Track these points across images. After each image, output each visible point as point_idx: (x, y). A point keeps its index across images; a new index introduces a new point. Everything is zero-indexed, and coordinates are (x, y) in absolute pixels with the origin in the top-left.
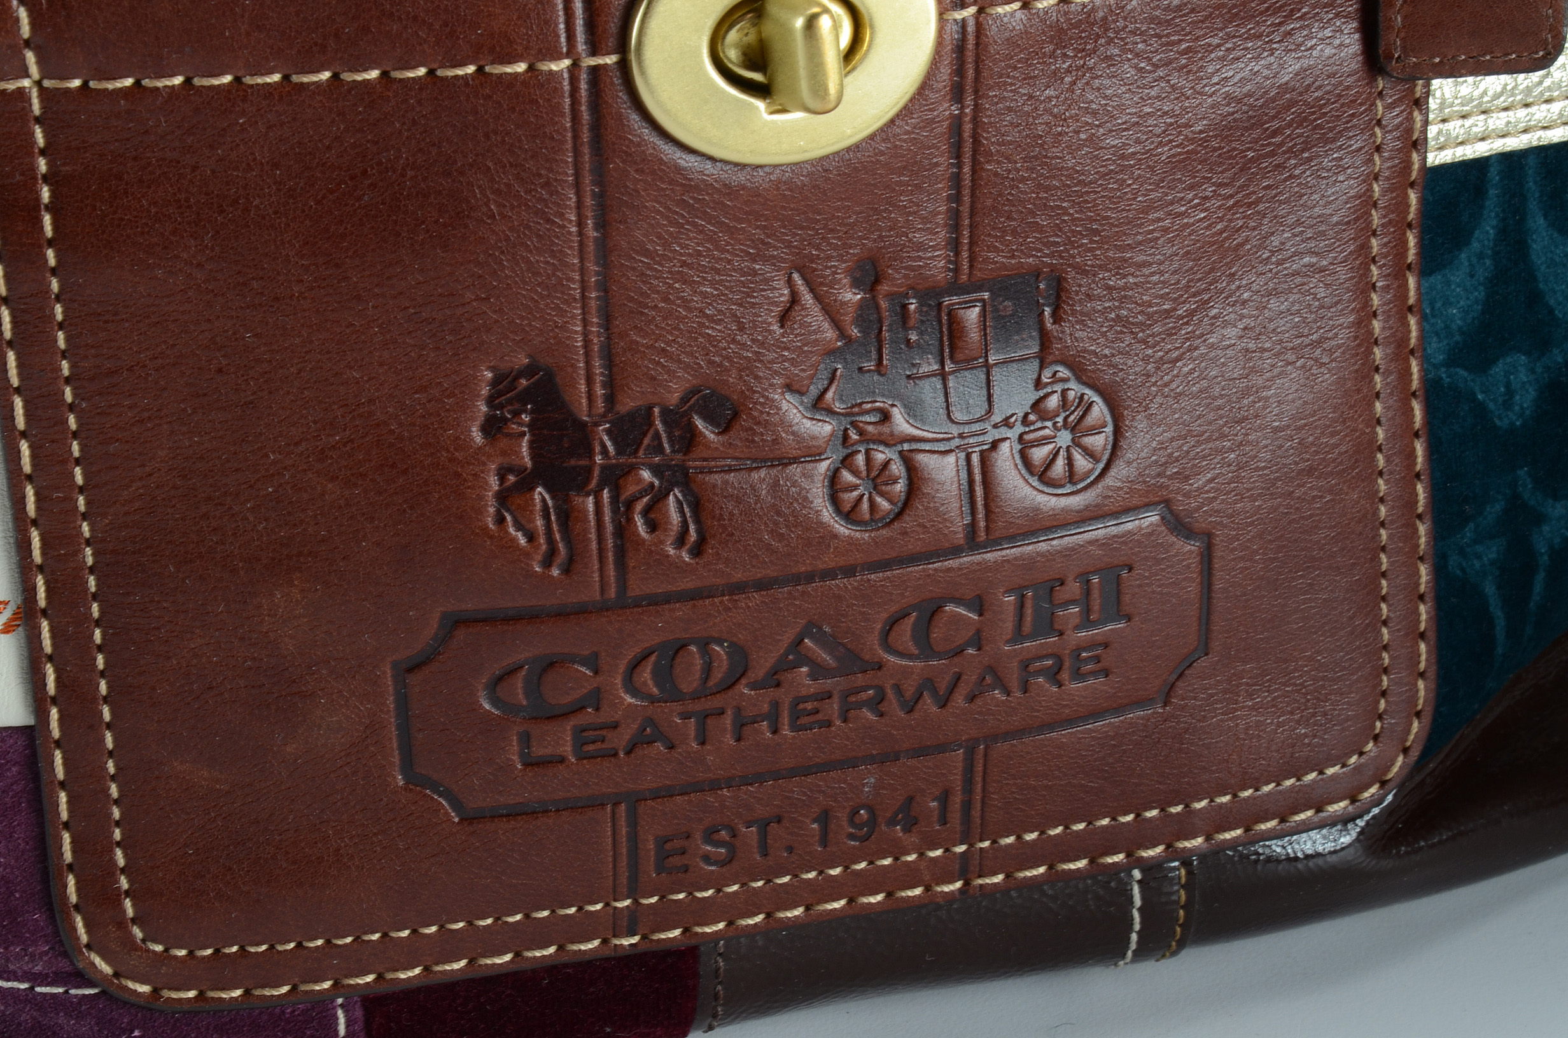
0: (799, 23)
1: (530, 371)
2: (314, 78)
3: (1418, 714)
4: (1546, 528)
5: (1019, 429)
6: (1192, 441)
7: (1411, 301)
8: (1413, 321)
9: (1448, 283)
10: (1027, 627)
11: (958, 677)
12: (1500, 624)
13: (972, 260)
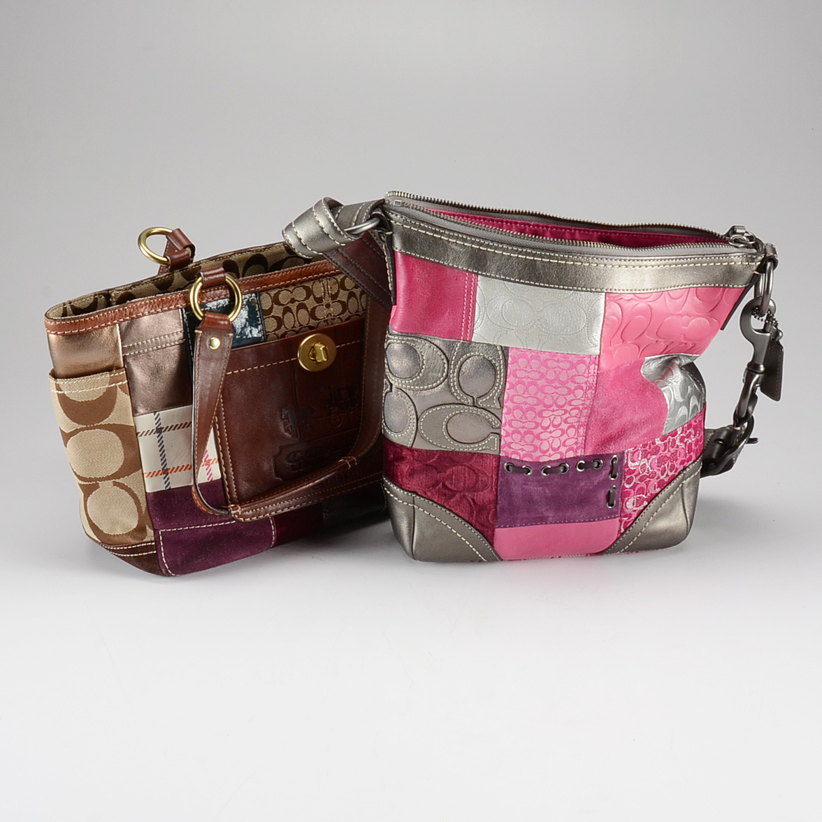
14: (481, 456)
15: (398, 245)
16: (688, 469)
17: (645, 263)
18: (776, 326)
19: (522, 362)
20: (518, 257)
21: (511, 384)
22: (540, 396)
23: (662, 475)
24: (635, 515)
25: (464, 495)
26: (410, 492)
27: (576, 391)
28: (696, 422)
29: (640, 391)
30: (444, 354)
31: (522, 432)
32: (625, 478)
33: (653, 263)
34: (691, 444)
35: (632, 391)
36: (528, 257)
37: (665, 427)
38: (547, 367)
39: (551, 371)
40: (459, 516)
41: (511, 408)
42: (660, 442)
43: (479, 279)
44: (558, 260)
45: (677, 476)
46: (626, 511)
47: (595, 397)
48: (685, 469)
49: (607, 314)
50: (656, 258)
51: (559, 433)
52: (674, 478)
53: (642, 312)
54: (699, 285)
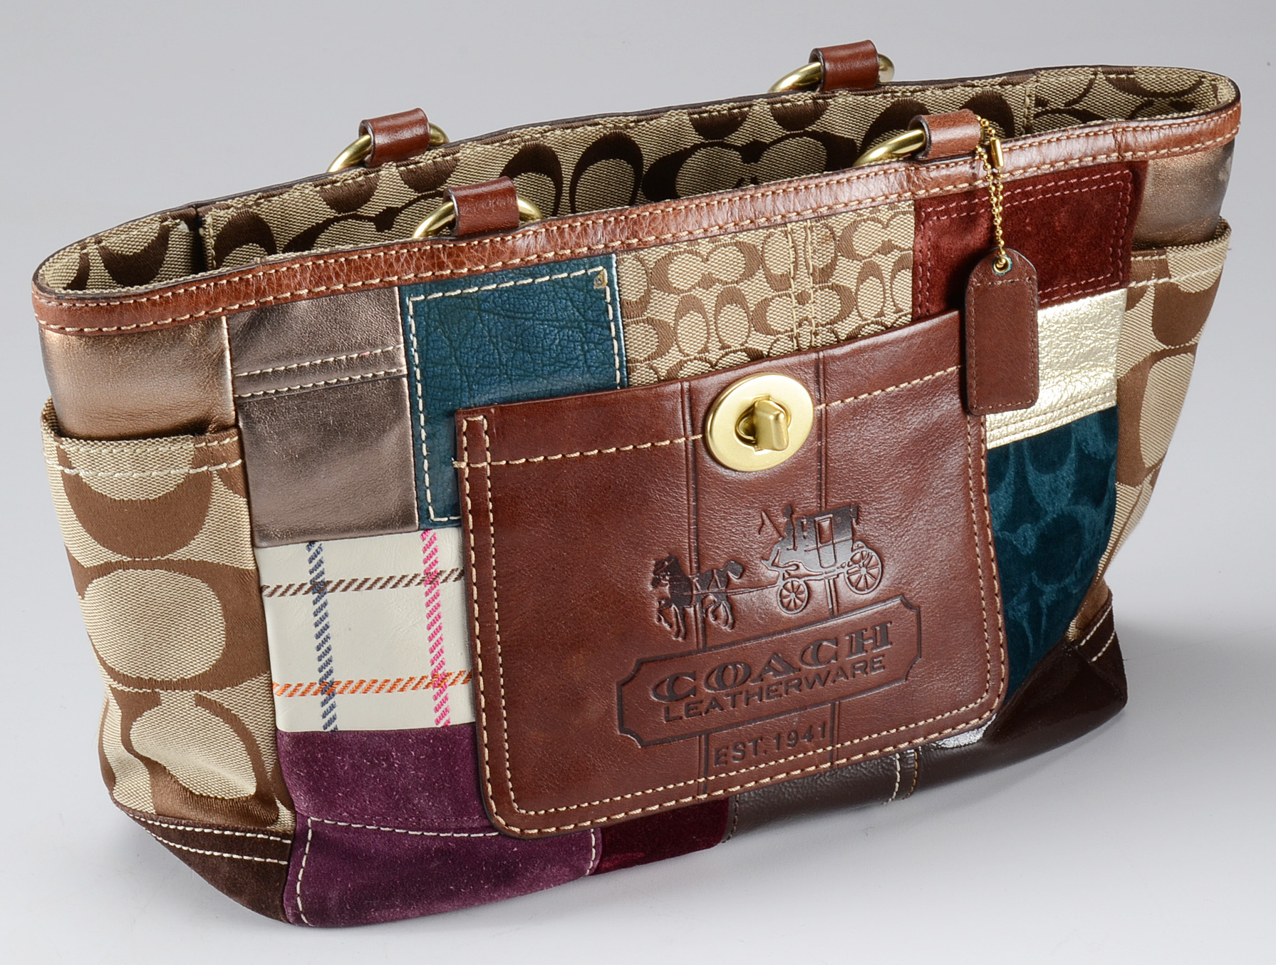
0: (772, 417)
1: (668, 559)
2: (592, 453)
3: (1003, 680)
4: (1044, 597)
5: (847, 568)
6: (910, 568)
7: (986, 505)
8: (987, 513)
9: (998, 496)
10: (853, 651)
11: (829, 672)
12: (1031, 639)
13: (826, 502)
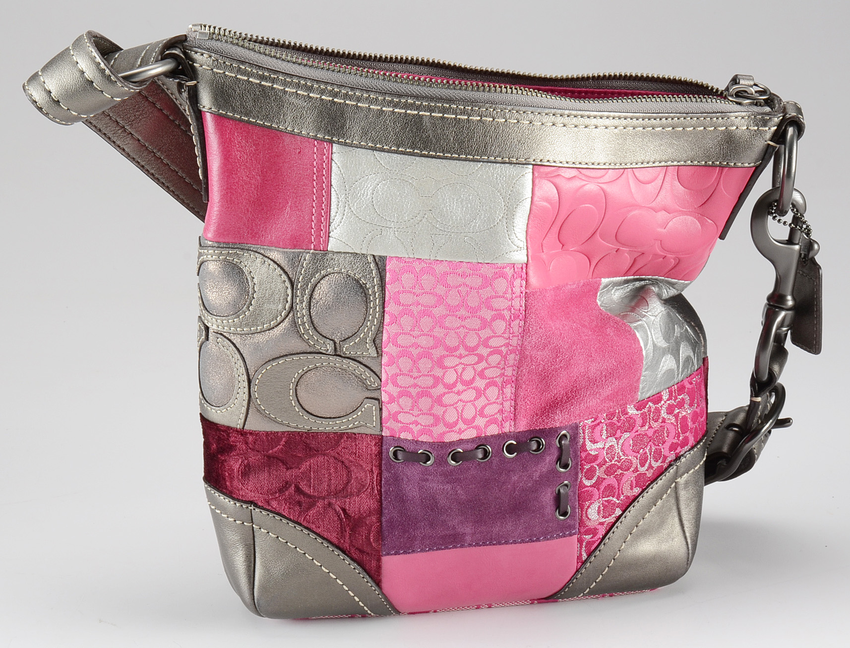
14: (352, 437)
15: (206, 101)
16: (683, 460)
17: (594, 121)
18: (808, 234)
19: (407, 279)
20: (393, 112)
21: (391, 315)
22: (439, 332)
23: (643, 465)
24: (602, 531)
25: (330, 504)
26: (246, 502)
27: (494, 324)
28: (691, 383)
29: (596, 326)
30: (286, 273)
31: (414, 394)
32: (582, 469)
33: (607, 122)
34: (684, 418)
35: (584, 326)
36: (408, 112)
37: (641, 386)
38: (447, 286)
39: (453, 292)
40: (324, 538)
41: (394, 355)
42: (635, 412)
43: (334, 150)
44: (456, 114)
45: (666, 469)
46: (588, 523)
47: (525, 332)
48: (678, 458)
49: (536, 199)
50: (612, 114)
51: (470, 394)
52: (661, 473)
53: (591, 198)
54: (682, 163)
